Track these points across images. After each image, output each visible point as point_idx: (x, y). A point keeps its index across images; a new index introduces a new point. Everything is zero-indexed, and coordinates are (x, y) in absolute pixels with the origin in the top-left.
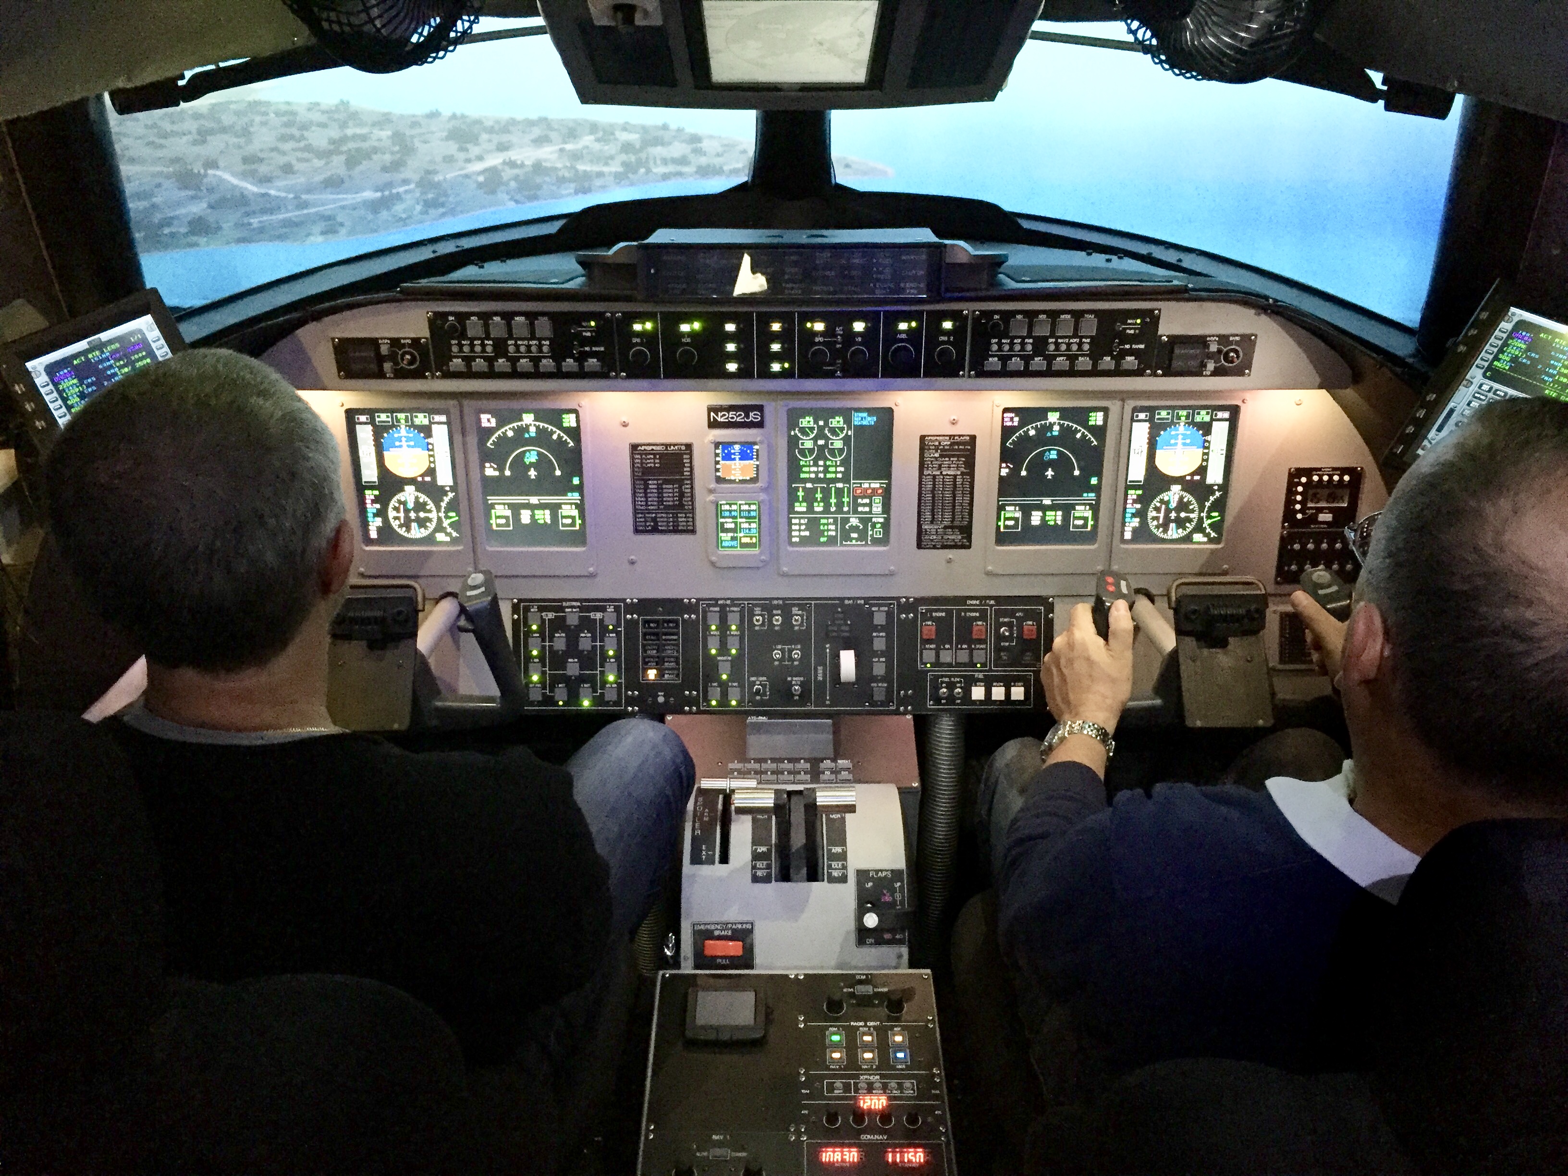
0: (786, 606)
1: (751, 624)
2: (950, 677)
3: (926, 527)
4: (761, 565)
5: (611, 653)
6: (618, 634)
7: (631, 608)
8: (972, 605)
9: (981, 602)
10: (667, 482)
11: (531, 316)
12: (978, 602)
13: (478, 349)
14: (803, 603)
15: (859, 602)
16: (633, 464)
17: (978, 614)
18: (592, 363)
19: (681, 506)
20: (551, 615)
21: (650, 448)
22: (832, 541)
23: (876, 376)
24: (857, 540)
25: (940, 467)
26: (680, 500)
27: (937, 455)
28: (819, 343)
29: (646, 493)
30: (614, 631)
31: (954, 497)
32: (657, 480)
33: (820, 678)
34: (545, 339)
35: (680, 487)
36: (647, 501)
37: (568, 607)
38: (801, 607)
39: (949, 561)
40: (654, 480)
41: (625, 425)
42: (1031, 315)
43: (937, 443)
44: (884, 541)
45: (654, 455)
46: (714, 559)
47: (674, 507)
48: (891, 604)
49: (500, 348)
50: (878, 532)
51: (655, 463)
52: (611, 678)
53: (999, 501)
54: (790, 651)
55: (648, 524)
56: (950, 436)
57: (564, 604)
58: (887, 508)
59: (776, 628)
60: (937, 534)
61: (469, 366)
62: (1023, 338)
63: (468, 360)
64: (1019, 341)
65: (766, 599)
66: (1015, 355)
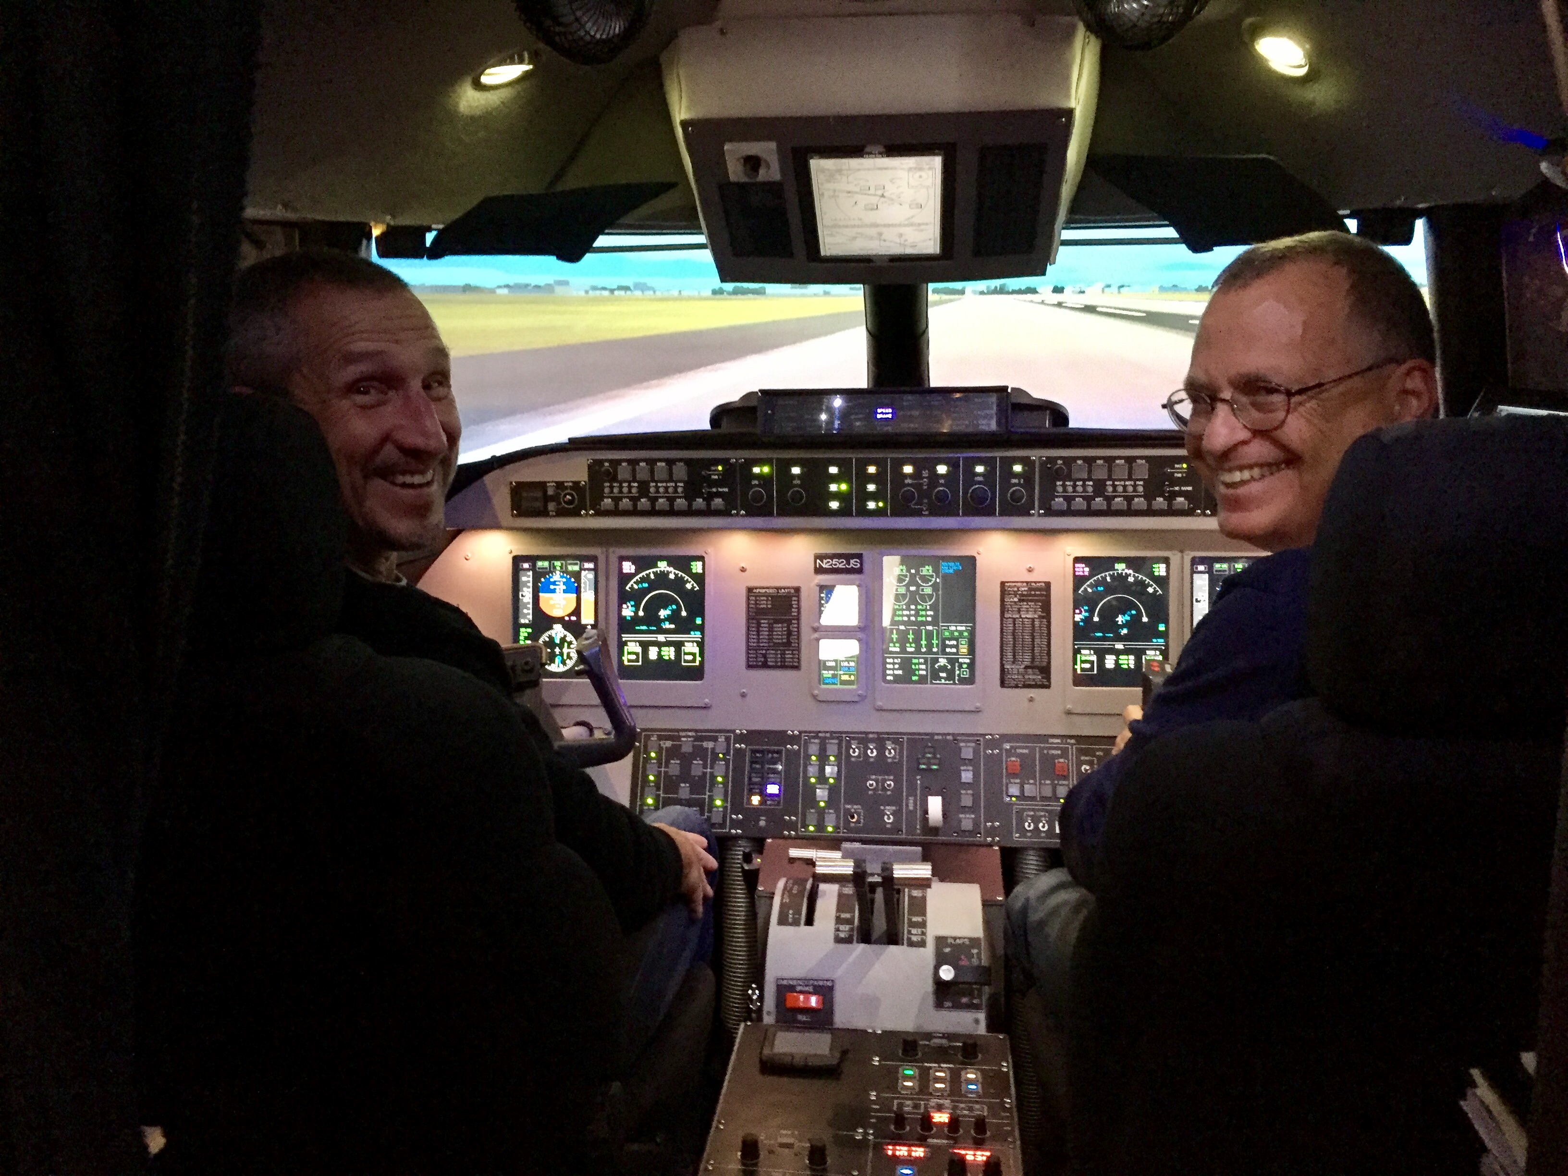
0: (880, 740)
1: (849, 756)
2: (1033, 810)
3: (1008, 667)
4: (856, 699)
5: (720, 779)
6: (727, 762)
7: (740, 738)
8: (1052, 743)
9: (1062, 741)
10: (777, 621)
11: (670, 462)
12: (1059, 741)
13: (625, 490)
14: (896, 738)
15: (948, 737)
16: (748, 604)
17: (1059, 752)
18: (718, 502)
19: (788, 644)
20: (668, 744)
21: (764, 591)
22: (923, 680)
23: (958, 515)
24: (946, 679)
25: (1019, 611)
26: (788, 638)
27: (1016, 600)
28: (908, 485)
29: (758, 631)
30: (724, 759)
31: (1033, 638)
32: (768, 619)
33: (911, 808)
34: (680, 482)
35: (788, 627)
36: (758, 639)
38: (895, 741)
39: (1031, 700)
40: (765, 619)
41: (743, 570)
42: (1090, 461)
43: (1016, 589)
44: (970, 680)
45: (767, 597)
46: (816, 692)
47: (783, 644)
48: (978, 740)
49: (644, 489)
50: (966, 674)
51: (767, 604)
52: (718, 803)
53: (1074, 645)
54: (885, 781)
55: (759, 659)
56: (1027, 583)
57: (682, 734)
58: (972, 651)
59: (872, 760)
60: (1018, 674)
61: (616, 505)
62: (1084, 481)
63: (617, 500)
64: (1081, 483)
65: (861, 733)
66: (1078, 496)
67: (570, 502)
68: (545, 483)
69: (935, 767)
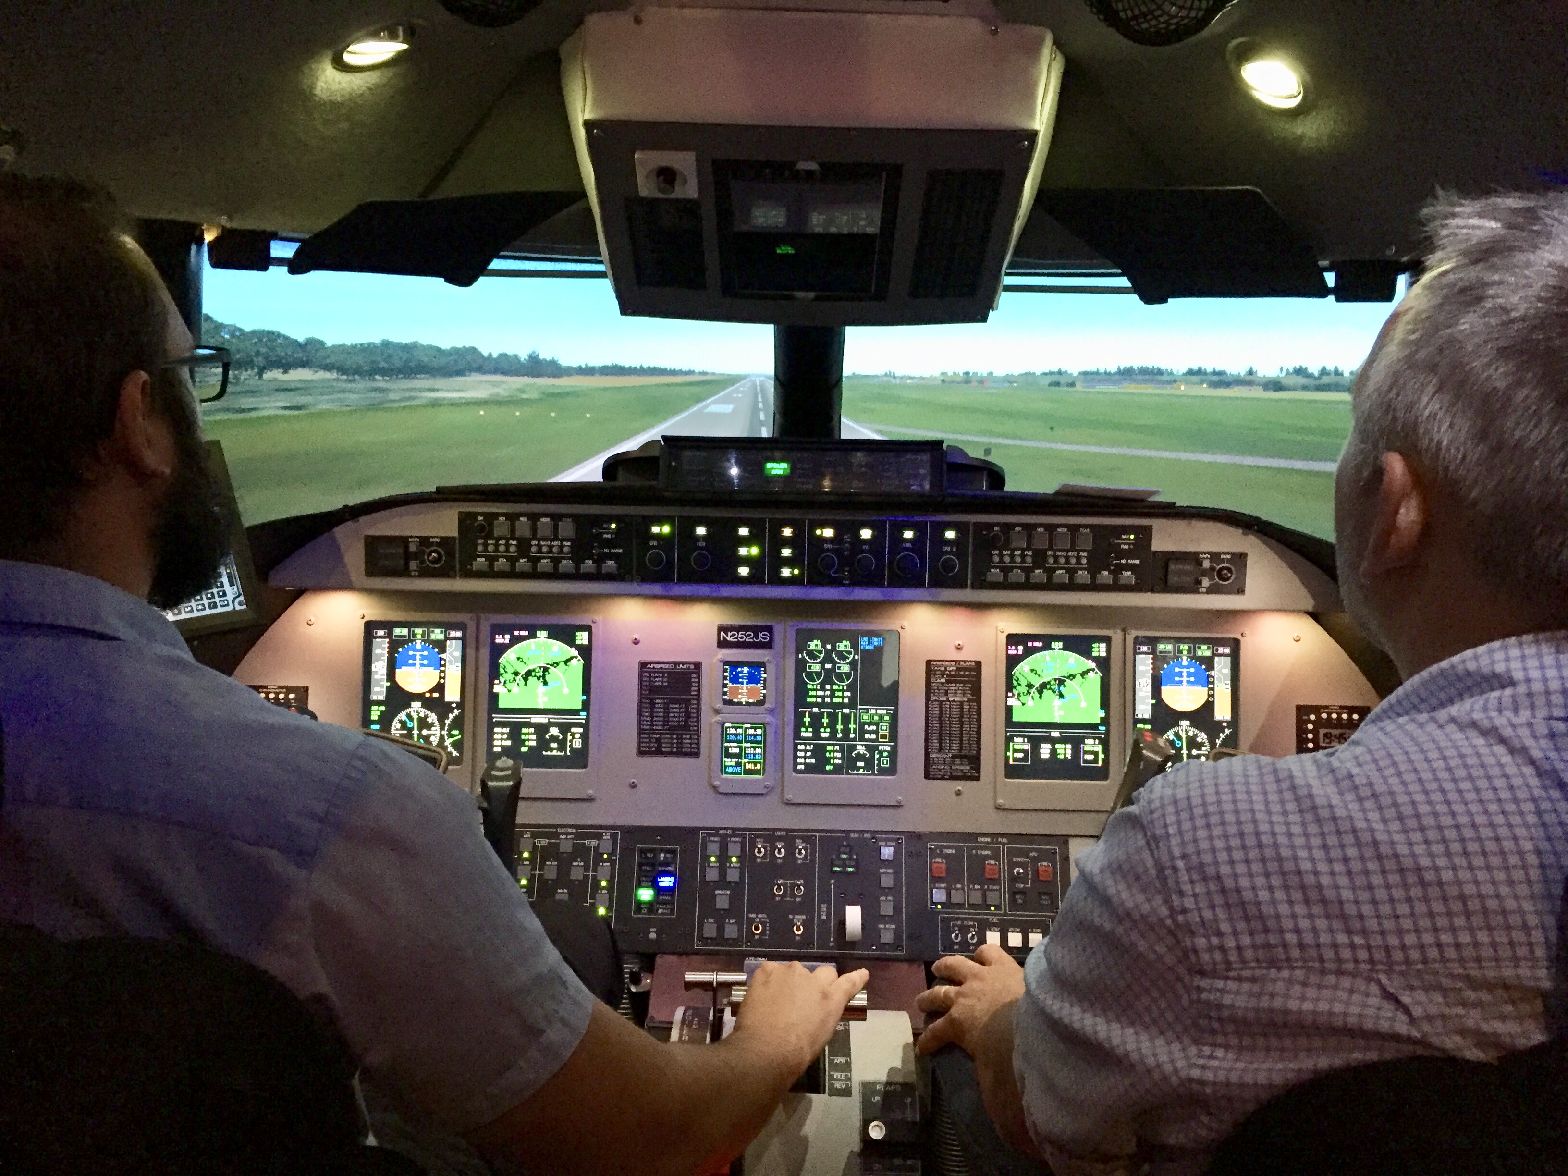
0: (789, 837)
1: (753, 856)
2: (962, 919)
3: (934, 756)
4: (762, 791)
5: (604, 883)
6: (613, 863)
7: (628, 836)
8: (982, 842)
9: (992, 840)
10: (673, 701)
11: (556, 518)
12: (989, 840)
13: (502, 548)
14: (808, 836)
15: (866, 835)
16: (641, 681)
17: (989, 853)
18: (610, 564)
19: (686, 727)
20: (544, 842)
21: (658, 666)
22: (838, 770)
23: (882, 585)
24: (864, 768)
25: (946, 693)
26: (686, 721)
27: (943, 680)
28: (828, 550)
29: (652, 712)
30: (609, 860)
31: (962, 724)
32: (664, 699)
33: (825, 917)
34: (567, 540)
35: (687, 708)
36: (652, 721)
37: (563, 834)
38: (805, 840)
39: (958, 793)
40: (661, 699)
41: (636, 642)
42: (1029, 528)
43: (943, 669)
44: (892, 770)
45: (663, 673)
46: (716, 783)
47: (679, 727)
48: (898, 839)
49: (524, 547)
50: (885, 764)
51: (663, 682)
52: (602, 911)
53: (1007, 732)
54: (793, 885)
55: (652, 745)
56: (955, 661)
57: (560, 830)
58: (893, 736)
59: (779, 861)
60: (945, 764)
61: (491, 565)
62: (1023, 550)
63: (491, 560)
64: (1019, 553)
65: (768, 830)
66: (1016, 567)
67: (436, 561)
68: (408, 537)
69: (851, 870)
